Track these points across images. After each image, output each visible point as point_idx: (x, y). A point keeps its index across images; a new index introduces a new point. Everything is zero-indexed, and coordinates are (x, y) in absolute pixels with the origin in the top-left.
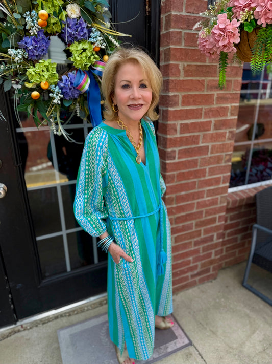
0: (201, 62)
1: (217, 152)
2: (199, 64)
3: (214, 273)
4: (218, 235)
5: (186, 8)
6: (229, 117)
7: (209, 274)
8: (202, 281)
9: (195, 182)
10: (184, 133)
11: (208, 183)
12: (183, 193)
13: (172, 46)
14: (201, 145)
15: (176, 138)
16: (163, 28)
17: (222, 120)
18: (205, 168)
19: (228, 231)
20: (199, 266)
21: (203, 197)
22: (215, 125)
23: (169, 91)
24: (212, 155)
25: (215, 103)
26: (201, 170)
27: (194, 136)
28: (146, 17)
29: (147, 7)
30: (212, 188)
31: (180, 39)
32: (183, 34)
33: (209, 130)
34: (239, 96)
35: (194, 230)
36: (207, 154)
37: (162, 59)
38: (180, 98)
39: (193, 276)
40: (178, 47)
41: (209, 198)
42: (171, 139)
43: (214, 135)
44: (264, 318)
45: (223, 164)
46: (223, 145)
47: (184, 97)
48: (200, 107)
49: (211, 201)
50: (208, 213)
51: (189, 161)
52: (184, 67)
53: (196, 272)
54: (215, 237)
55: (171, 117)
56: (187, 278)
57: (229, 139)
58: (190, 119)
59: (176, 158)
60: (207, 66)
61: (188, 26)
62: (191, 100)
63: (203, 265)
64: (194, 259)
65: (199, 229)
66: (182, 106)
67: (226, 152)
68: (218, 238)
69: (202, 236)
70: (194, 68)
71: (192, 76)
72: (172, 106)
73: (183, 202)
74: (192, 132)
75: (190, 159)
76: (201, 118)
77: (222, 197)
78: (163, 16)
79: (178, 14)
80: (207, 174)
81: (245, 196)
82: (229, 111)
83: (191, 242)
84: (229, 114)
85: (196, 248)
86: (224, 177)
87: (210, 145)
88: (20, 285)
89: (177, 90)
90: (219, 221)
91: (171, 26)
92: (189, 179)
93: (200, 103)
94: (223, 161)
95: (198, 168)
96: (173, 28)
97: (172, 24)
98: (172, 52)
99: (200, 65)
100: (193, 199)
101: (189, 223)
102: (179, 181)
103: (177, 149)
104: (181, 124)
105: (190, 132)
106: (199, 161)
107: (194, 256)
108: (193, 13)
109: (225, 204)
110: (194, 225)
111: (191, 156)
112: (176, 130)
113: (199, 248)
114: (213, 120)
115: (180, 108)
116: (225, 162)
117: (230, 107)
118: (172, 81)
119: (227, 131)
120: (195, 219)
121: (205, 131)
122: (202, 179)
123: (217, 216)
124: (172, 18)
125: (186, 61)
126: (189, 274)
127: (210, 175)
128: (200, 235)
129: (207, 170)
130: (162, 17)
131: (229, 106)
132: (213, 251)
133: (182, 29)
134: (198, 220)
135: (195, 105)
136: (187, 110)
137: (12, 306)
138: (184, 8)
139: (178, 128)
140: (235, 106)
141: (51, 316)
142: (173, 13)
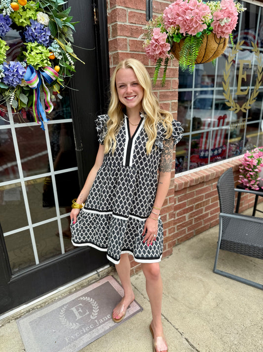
3: (169, 249)
4: (169, 215)
5: (129, 19)
7: (165, 251)
13: (120, 51)
16: (111, 35)
19: (177, 211)
28: (94, 26)
29: (95, 17)
31: (126, 45)
32: (128, 41)
34: (177, 93)
37: (111, 63)
40: (125, 52)
44: (215, 280)
54: (168, 217)
61: (131, 34)
68: (171, 217)
78: (110, 26)
79: (123, 24)
81: (188, 180)
82: (170, 107)
84: (170, 109)
90: (170, 202)
91: (118, 34)
96: (119, 36)
97: (119, 32)
98: (120, 56)
108: (135, 24)
109: (173, 187)
117: (171, 104)
123: (168, 198)
124: (118, 27)
130: (108, 26)
131: (169, 102)
132: (167, 230)
133: (126, 36)
138: (127, 19)
140: (174, 103)
141: (22, 311)
142: (119, 23)
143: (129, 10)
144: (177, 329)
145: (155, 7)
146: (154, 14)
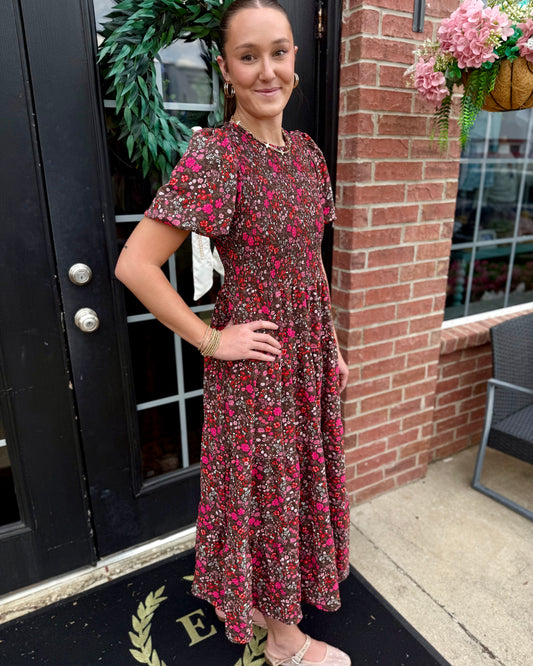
0: (404, 112)
1: (427, 257)
2: (400, 114)
3: (421, 466)
4: (427, 398)
5: (383, 29)
6: (444, 201)
7: (413, 469)
8: (402, 480)
9: (393, 307)
10: (378, 225)
11: (412, 309)
12: (375, 325)
13: (362, 87)
14: (402, 245)
15: (366, 232)
16: (346, 58)
17: (434, 205)
18: (408, 283)
19: (441, 395)
20: (399, 454)
21: (405, 333)
22: (424, 213)
23: (357, 157)
24: (420, 262)
25: (423, 176)
26: (402, 286)
27: (393, 229)
28: (317, 40)
29: (320, 25)
30: (419, 317)
31: (374, 76)
32: (378, 68)
33: (414, 220)
34: (458, 166)
35: (391, 389)
36: (412, 260)
37: (343, 107)
38: (373, 167)
39: (389, 472)
40: (371, 88)
41: (414, 335)
42: (359, 233)
43: (422, 229)
45: (435, 278)
46: (435, 245)
47: (379, 166)
48: (401, 183)
49: (417, 340)
50: (412, 361)
51: (384, 272)
52: (379, 119)
53: (393, 464)
54: (423, 403)
55: (360, 198)
56: (378, 475)
57: (444, 236)
58: (388, 201)
59: (366, 266)
60: (412, 117)
61: (385, 56)
62: (389, 172)
63: (405, 452)
64: (390, 440)
65: (398, 388)
66: (376, 180)
67: (440, 257)
68: (428, 405)
69: (403, 401)
70: (393, 121)
71: (390, 133)
72: (361, 180)
73: (375, 341)
74: (390, 223)
75: (385, 267)
76: (403, 201)
77: (433, 333)
78: (346, 41)
79: (372, 38)
80: (411, 294)
81: (466, 334)
82: (444, 190)
83: (386, 411)
84: (443, 195)
85: (394, 421)
86: (436, 298)
87: (416, 245)
88: (107, 491)
89: (369, 155)
90: (430, 375)
91: (362, 56)
92: (384, 302)
93: (402, 177)
94: (435, 273)
95: (399, 284)
96: (364, 59)
97: (363, 52)
98: (363, 95)
99: (402, 117)
100: (391, 335)
101: (383, 376)
102: (370, 304)
103: (367, 251)
104: (374, 210)
105: (386, 224)
106: (399, 272)
107: (391, 436)
108: (393, 37)
109: (438, 346)
110: (391, 380)
111: (388, 264)
112: (366, 220)
113: (399, 422)
114: (420, 204)
115: (372, 183)
116: (439, 274)
117: (445, 185)
118: (362, 140)
119: (441, 222)
120: (393, 370)
121: (408, 222)
122: (404, 302)
123: (426, 365)
124: (364, 43)
125: (382, 110)
126: (383, 468)
127: (416, 296)
128: (399, 399)
129: (412, 287)
130: (343, 41)
131: (443, 181)
132: (420, 427)
133: (376, 59)
134: (397, 373)
135: (394, 179)
136: (382, 187)
137: (92, 532)
138: (380, 29)
139: (370, 216)
140: (452, 183)
141: (154, 550)
142: (365, 36)
143: (384, 13)
144: (442, 607)
145: (429, 5)
146: (426, 19)
